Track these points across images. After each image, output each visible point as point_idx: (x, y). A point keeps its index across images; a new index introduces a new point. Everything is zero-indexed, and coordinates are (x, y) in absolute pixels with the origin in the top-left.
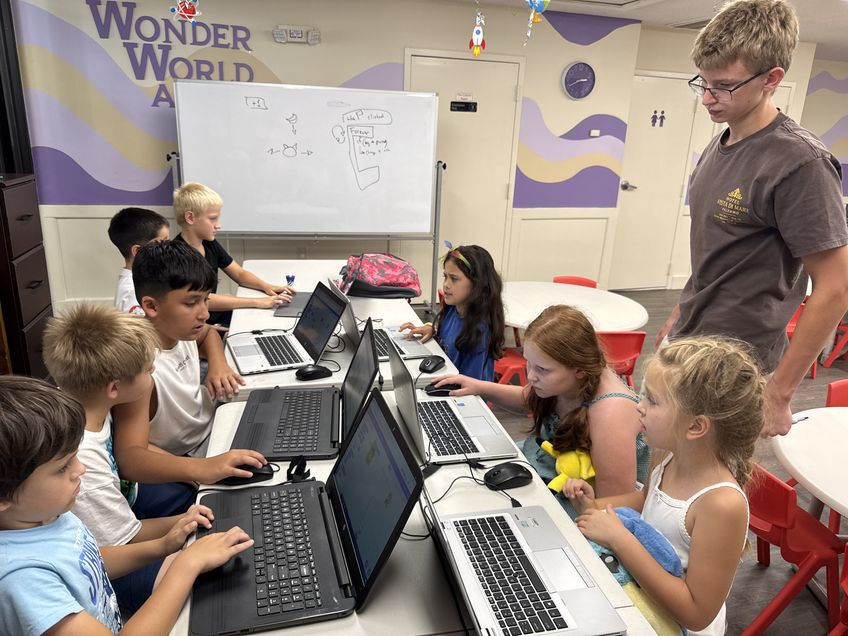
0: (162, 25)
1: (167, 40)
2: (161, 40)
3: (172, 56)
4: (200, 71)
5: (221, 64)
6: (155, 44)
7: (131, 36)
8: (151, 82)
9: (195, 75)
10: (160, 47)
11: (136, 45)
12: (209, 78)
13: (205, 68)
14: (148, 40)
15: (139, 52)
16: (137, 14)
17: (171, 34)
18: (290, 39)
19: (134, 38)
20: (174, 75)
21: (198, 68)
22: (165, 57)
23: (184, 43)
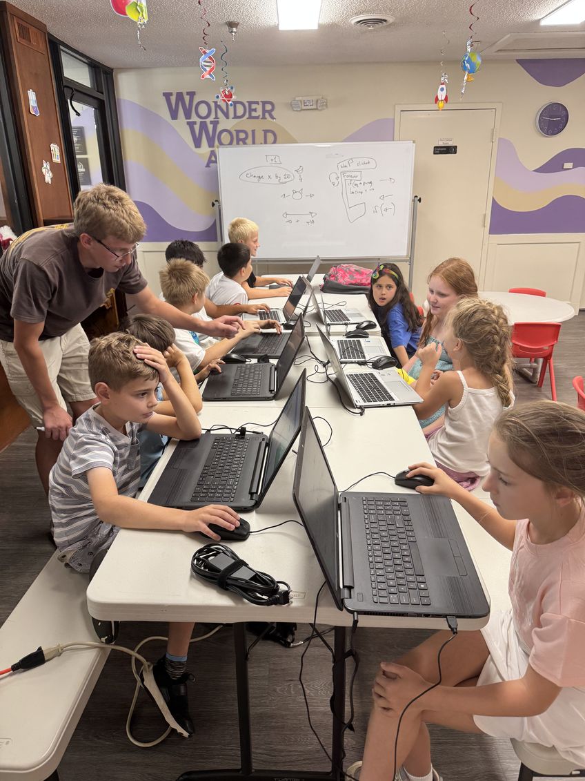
1: (216, 117)
2: (212, 118)
3: (220, 128)
4: (239, 138)
5: (253, 131)
6: (208, 120)
7: (192, 117)
8: (205, 149)
9: (235, 142)
11: (195, 123)
12: (245, 143)
13: (242, 136)
14: (203, 118)
15: (197, 128)
16: (196, 100)
17: (219, 112)
18: (304, 108)
19: (194, 118)
20: (221, 143)
21: (237, 136)
22: (214, 129)
23: (228, 118)
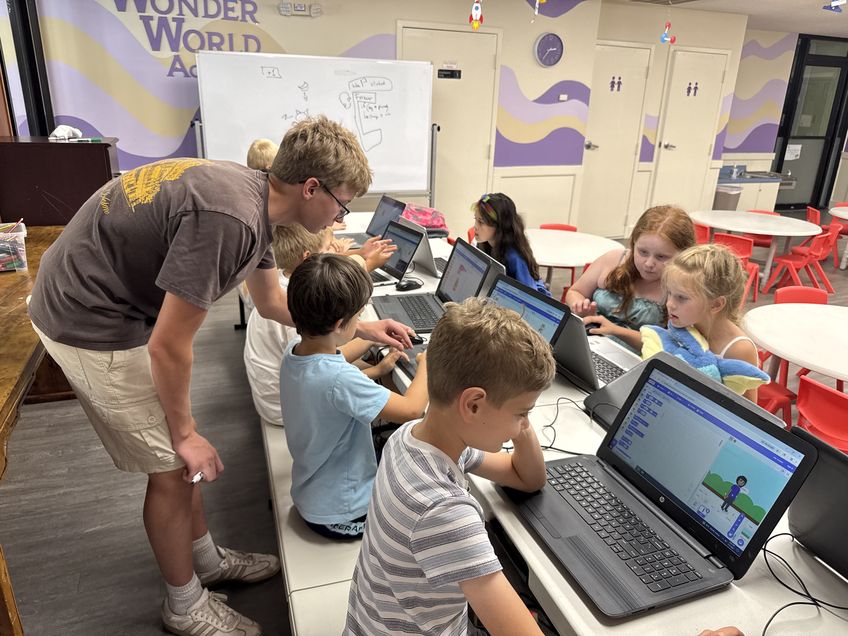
1: (181, 13)
2: (175, 13)
3: (185, 28)
4: (211, 42)
5: (231, 36)
6: (170, 16)
7: (147, 10)
8: (166, 53)
9: (207, 46)
10: (174, 19)
11: (151, 18)
12: (220, 49)
13: (216, 40)
14: (162, 13)
17: (184, 7)
18: (295, 13)
19: (150, 11)
20: (187, 47)
21: (210, 39)
22: (179, 28)
23: (196, 16)
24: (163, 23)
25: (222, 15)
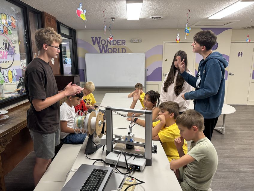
0: (106, 41)
1: (107, 44)
2: (106, 45)
5: (119, 49)
6: (105, 45)
7: (100, 44)
9: (113, 52)
10: (106, 46)
11: (101, 46)
13: (115, 50)
14: (103, 45)
15: (101, 47)
16: (101, 39)
20: (108, 52)
21: (114, 50)
22: (107, 48)
23: (111, 45)
24: (103, 47)
25: (117, 44)
